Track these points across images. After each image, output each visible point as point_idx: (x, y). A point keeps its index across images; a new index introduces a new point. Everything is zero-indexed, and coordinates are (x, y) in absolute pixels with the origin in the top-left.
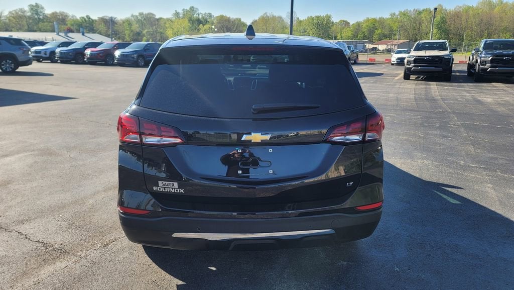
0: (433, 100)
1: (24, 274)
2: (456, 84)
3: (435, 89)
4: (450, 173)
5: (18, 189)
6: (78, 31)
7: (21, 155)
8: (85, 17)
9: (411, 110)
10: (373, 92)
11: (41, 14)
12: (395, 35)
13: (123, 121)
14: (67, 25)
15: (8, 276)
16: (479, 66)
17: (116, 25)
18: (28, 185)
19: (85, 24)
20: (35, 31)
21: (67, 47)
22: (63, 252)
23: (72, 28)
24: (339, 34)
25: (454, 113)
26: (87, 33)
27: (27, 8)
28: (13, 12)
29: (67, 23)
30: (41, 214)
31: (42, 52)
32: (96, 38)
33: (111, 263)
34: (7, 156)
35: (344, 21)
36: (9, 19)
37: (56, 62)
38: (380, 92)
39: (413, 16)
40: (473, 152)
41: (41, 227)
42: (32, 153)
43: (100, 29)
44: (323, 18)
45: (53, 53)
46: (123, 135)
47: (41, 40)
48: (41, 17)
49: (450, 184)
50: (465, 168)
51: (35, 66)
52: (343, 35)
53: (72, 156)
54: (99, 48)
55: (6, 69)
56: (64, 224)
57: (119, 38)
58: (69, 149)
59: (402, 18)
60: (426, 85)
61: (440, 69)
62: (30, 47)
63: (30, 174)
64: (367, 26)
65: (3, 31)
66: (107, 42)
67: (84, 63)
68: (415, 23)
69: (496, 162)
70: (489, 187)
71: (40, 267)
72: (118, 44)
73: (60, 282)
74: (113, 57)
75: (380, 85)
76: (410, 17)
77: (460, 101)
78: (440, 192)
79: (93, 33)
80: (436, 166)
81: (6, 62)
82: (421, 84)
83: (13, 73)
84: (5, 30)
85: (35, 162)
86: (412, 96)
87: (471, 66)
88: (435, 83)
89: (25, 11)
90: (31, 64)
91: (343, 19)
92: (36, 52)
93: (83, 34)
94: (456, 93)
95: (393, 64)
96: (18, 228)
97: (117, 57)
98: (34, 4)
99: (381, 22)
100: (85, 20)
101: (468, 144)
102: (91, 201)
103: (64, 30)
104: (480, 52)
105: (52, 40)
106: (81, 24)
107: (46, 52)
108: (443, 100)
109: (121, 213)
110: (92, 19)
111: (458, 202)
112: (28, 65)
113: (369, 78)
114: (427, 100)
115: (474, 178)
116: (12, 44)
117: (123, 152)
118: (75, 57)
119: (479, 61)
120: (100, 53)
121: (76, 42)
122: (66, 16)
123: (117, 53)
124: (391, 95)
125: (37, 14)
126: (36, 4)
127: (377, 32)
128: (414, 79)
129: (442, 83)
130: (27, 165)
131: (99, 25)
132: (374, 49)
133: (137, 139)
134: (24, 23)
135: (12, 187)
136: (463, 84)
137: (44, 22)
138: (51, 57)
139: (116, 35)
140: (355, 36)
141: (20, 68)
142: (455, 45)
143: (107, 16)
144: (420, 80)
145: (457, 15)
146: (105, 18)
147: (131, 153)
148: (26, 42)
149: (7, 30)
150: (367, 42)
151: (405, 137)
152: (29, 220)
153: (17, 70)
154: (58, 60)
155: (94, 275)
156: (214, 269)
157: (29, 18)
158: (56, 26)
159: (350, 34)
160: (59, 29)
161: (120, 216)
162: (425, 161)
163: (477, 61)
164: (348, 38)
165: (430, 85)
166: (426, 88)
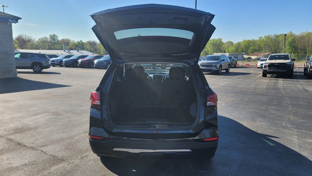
0: (278, 89)
1: (44, 169)
2: (295, 80)
3: (281, 82)
4: (275, 129)
5: (42, 131)
6: (75, 49)
7: (44, 115)
8: (80, 41)
9: (262, 95)
10: (241, 84)
11: (56, 40)
12: (262, 50)
13: (93, 95)
14: (70, 46)
15: (36, 170)
16: (310, 69)
17: (96, 45)
18: (47, 129)
19: (79, 45)
20: (52, 49)
21: (69, 58)
22: (62, 160)
23: (72, 47)
24: (227, 49)
25: (288, 97)
26: (80, 50)
27: (48, 37)
28: (41, 39)
29: (70, 44)
30: (53, 142)
31: (56, 61)
32: (85, 53)
33: (85, 166)
34: (36, 115)
35: (230, 42)
36: (38, 43)
37: (62, 66)
38: (246, 84)
39: (273, 38)
40: (292, 119)
41: (52, 149)
42: (49, 114)
43: (87, 48)
44: (217, 40)
45: (61, 61)
46: (92, 102)
47: (55, 54)
48: (56, 41)
49: (273, 135)
50: (285, 127)
51: (52, 69)
52: (229, 50)
53: (68, 115)
54: (86, 59)
55: (36, 70)
56: (63, 148)
57: (97, 53)
58: (67, 112)
59: (267, 40)
60: (275, 80)
61: (285, 71)
62: (49, 59)
63: (48, 124)
64: (244, 44)
65: (35, 49)
66: (90, 55)
67: (77, 67)
68: (275, 43)
69: (305, 124)
70: (295, 138)
71: (51, 166)
72: (96, 56)
73: (60, 173)
74: (93, 63)
75: (247, 80)
76: (271, 39)
77: (295, 90)
78: (266, 140)
79: (83, 50)
80: (267, 126)
81: (37, 66)
82: (273, 80)
83: (40, 72)
84: (35, 48)
85: (50, 118)
86: (265, 87)
87: (306, 69)
88: (282, 79)
89: (47, 38)
90: (50, 68)
91: (229, 41)
92: (52, 61)
93: (78, 51)
94: (293, 85)
95: (258, 68)
96: (41, 149)
97: (95, 63)
98: (53, 35)
99: (253, 42)
100: (80, 43)
101: (291, 114)
102: (77, 138)
103: (68, 49)
104: (310, 61)
105: (61, 54)
106: (77, 45)
107: (57, 61)
108: (284, 89)
109: (90, 139)
110: (83, 42)
111: (274, 145)
112: (48, 68)
113: (241, 76)
114: (274, 89)
115: (288, 133)
116: (40, 57)
117: (93, 109)
118: (73, 64)
119: (309, 66)
120: (86, 61)
121: (74, 55)
122: (70, 41)
123: (96, 61)
124: (252, 86)
125: (54, 40)
126: (54, 34)
127: (251, 48)
128: (269, 76)
129: (286, 79)
130: (46, 120)
131: (87, 45)
132: (249, 58)
133: (98, 103)
134: (47, 45)
135: (38, 130)
136: (299, 80)
137: (57, 44)
138: (60, 64)
139: (96, 51)
140: (237, 50)
141: (43, 70)
142: (302, 56)
143: (91, 41)
144: (273, 77)
145: (302, 38)
146: (90, 41)
147: (97, 109)
148: (47, 55)
149: (37, 49)
150: (244, 54)
151: (253, 110)
152: (46, 145)
153: (42, 71)
154: (64, 65)
155: (76, 171)
156: (134, 171)
157: (49, 42)
158: (64, 47)
159: (233, 49)
160: (65, 48)
161: (90, 140)
162: (262, 123)
163: (308, 67)
164: (233, 51)
165: (278, 80)
166: (275, 82)
